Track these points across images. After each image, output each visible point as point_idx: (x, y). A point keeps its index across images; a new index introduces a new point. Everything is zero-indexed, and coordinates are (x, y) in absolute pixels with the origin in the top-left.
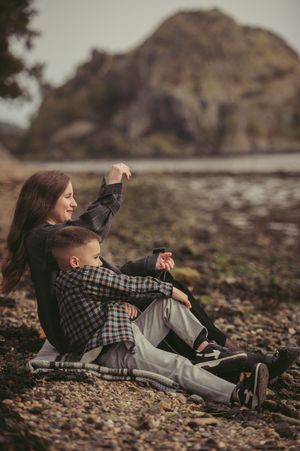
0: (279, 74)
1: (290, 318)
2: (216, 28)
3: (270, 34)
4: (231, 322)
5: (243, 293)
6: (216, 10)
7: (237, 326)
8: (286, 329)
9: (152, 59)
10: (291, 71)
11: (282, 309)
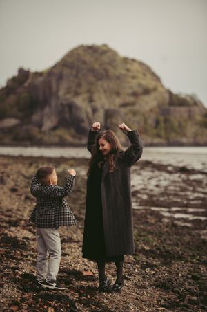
0: (147, 92)
1: (178, 269)
2: (105, 58)
3: (141, 64)
4: (153, 270)
5: (154, 255)
6: (105, 46)
7: (156, 272)
8: (178, 274)
9: (60, 77)
10: (155, 89)
11: (173, 264)
